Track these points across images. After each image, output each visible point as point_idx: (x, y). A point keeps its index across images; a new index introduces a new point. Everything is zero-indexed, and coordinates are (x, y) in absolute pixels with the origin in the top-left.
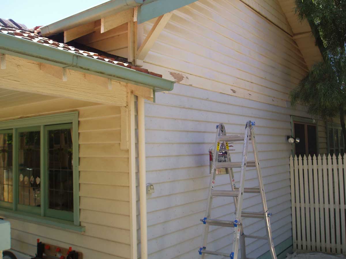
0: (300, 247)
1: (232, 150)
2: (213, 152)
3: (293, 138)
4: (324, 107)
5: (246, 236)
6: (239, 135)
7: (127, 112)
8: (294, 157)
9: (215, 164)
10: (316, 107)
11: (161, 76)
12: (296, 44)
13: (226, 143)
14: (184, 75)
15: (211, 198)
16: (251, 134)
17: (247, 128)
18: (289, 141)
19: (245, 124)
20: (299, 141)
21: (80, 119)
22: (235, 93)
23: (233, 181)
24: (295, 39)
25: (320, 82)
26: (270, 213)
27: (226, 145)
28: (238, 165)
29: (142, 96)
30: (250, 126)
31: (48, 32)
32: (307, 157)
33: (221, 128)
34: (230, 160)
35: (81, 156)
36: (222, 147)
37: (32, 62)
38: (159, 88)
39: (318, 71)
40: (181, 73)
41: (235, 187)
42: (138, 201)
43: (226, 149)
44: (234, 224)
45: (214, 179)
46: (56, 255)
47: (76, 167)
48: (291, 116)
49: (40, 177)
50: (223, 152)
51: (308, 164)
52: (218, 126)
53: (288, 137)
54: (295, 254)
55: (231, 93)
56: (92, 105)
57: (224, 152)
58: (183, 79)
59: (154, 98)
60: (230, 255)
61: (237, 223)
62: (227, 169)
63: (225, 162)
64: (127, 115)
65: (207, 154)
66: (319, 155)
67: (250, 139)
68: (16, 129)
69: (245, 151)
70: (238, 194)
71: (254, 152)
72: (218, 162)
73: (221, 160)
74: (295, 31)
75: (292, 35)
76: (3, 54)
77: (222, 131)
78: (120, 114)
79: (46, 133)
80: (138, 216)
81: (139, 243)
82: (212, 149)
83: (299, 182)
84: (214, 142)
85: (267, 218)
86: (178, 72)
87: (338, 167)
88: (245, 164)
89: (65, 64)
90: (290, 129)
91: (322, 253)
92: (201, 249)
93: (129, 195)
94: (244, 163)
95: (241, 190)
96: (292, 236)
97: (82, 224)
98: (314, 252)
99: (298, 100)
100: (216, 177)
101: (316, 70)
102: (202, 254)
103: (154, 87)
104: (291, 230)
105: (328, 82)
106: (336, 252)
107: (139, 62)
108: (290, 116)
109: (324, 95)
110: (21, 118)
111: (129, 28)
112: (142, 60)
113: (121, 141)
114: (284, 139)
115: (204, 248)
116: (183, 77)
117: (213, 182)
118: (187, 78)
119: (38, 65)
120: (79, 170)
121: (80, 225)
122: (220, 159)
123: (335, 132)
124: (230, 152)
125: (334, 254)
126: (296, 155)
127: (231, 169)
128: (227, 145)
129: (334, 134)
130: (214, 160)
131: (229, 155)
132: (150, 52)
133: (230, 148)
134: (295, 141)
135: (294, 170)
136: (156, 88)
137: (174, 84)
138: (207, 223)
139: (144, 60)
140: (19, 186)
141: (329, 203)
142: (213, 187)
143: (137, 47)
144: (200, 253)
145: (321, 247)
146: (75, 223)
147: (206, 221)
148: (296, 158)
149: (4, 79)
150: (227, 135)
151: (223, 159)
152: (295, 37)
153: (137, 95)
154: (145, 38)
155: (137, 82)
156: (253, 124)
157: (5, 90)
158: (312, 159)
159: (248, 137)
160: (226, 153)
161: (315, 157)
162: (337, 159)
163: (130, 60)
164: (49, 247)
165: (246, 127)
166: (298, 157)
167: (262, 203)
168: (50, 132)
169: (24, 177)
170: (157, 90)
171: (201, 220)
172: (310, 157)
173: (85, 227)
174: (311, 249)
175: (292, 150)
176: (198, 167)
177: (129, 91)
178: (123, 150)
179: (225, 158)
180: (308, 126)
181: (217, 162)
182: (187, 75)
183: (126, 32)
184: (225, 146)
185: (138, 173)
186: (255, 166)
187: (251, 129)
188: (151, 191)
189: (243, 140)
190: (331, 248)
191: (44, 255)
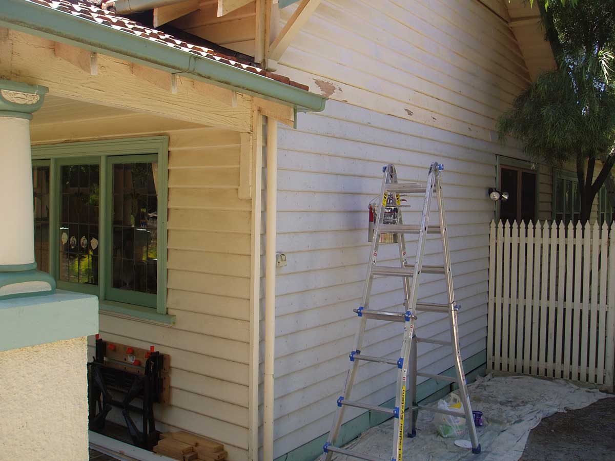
0: (497, 366)
1: (406, 206)
2: (376, 208)
3: (498, 192)
4: (552, 145)
5: (419, 340)
6: (418, 184)
7: (251, 141)
8: (497, 223)
9: (379, 227)
10: (538, 144)
11: (307, 88)
12: (514, 37)
13: (397, 196)
14: (337, 85)
15: (371, 278)
16: (436, 182)
17: (431, 174)
18: (492, 197)
19: (429, 167)
20: (507, 198)
21: (171, 149)
22: (411, 115)
23: (404, 254)
24: (511, 27)
25: (548, 104)
26: (458, 305)
27: (396, 198)
28: (414, 230)
29: (276, 117)
30: (436, 170)
31: (128, 9)
32: (519, 224)
33: (391, 171)
34: (401, 221)
35: (171, 206)
36: (390, 201)
37: (122, 61)
38: (301, 106)
39: (546, 86)
40: (331, 82)
41: (406, 263)
42: (263, 277)
43: (396, 204)
44: (405, 317)
45: (376, 249)
46: (125, 359)
47: (163, 223)
48: (497, 157)
49: (97, 238)
50: (391, 209)
51: (519, 236)
52: (386, 167)
53: (490, 191)
54: (489, 376)
55: (405, 115)
56: (193, 127)
57: (393, 208)
58: (335, 91)
59: (295, 122)
60: (398, 361)
61: (410, 316)
62: (395, 236)
63: (394, 224)
64: (251, 147)
65: (365, 212)
66: (538, 220)
67: (435, 191)
68: (56, 160)
69: (426, 209)
70: (413, 274)
71: (439, 211)
72: (384, 223)
73: (388, 221)
74: (513, 14)
75: (508, 21)
76: (94, 53)
77: (392, 177)
78: (240, 143)
79: (111, 168)
80: (263, 299)
81: (262, 340)
82: (375, 204)
83: (503, 263)
84: (379, 192)
85: (453, 312)
86: (326, 80)
87: (566, 241)
88: (426, 228)
89: (173, 67)
90: (493, 177)
91: (532, 376)
92: (353, 353)
93: (250, 268)
94: (424, 227)
95: (418, 267)
96: (486, 349)
97: (171, 312)
98: (519, 374)
99: (511, 131)
100: (380, 248)
101: (543, 84)
102: (355, 360)
103: (296, 104)
104: (485, 340)
105: (560, 104)
106: (554, 376)
107: (271, 64)
108: (495, 156)
109: (553, 126)
110: (66, 142)
111: (258, 9)
112: (277, 60)
113: (239, 186)
114: (484, 193)
115: (358, 352)
116: (334, 88)
117: (375, 254)
118: (340, 90)
119: (128, 67)
120: (168, 228)
121: (167, 314)
122: (387, 219)
123: (567, 186)
124: (401, 209)
125: (550, 379)
126: (501, 220)
127: (402, 236)
128: (398, 199)
129: (565, 190)
130: (378, 220)
131: (400, 215)
132: (289, 49)
133: (402, 203)
134: (501, 197)
135: (496, 244)
136: (298, 107)
137: (326, 101)
138: (363, 315)
139: (279, 61)
140: (60, 252)
141: (548, 299)
142: (374, 262)
143: (271, 40)
144: (352, 359)
145: (530, 367)
146: (158, 310)
147: (362, 311)
148: (500, 224)
149: (82, 87)
150: (399, 182)
151: (391, 219)
152: (513, 24)
153: (268, 116)
154: (283, 26)
155: (267, 96)
156: (440, 168)
157: (57, 97)
158: (527, 228)
159: (432, 187)
160: (396, 210)
161: (531, 225)
162: (566, 229)
163: (258, 59)
164: (115, 347)
165: (430, 172)
166: (504, 223)
167: (447, 292)
168: (117, 167)
169: (69, 238)
170: (299, 109)
171: (354, 311)
172: (523, 225)
173: (175, 316)
174: (515, 371)
175: (495, 212)
176: (350, 230)
177: (255, 109)
178: (241, 200)
179: (395, 218)
180: (523, 173)
181: (382, 224)
182: (341, 85)
183: (254, 14)
184: (395, 200)
185: (264, 234)
186: (439, 232)
187: (436, 176)
188: (282, 263)
189: (424, 191)
190: (546, 370)
191: (105, 359)
